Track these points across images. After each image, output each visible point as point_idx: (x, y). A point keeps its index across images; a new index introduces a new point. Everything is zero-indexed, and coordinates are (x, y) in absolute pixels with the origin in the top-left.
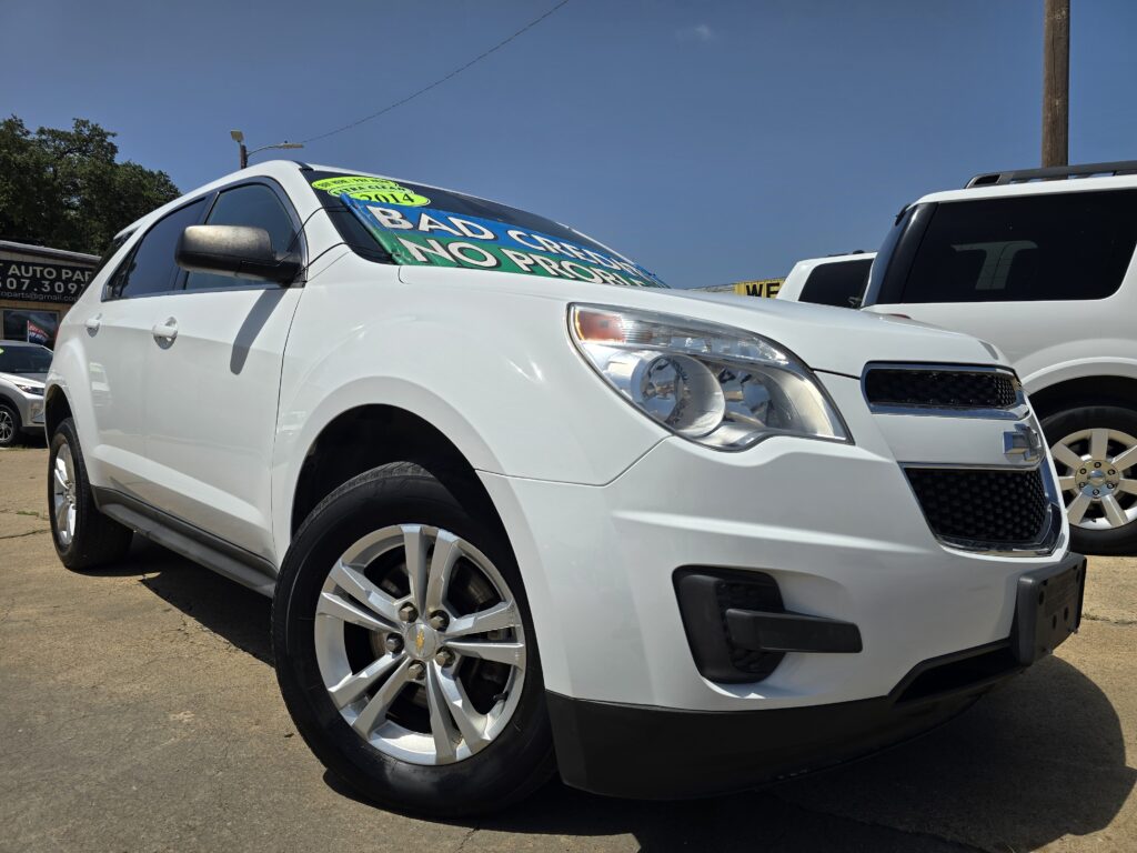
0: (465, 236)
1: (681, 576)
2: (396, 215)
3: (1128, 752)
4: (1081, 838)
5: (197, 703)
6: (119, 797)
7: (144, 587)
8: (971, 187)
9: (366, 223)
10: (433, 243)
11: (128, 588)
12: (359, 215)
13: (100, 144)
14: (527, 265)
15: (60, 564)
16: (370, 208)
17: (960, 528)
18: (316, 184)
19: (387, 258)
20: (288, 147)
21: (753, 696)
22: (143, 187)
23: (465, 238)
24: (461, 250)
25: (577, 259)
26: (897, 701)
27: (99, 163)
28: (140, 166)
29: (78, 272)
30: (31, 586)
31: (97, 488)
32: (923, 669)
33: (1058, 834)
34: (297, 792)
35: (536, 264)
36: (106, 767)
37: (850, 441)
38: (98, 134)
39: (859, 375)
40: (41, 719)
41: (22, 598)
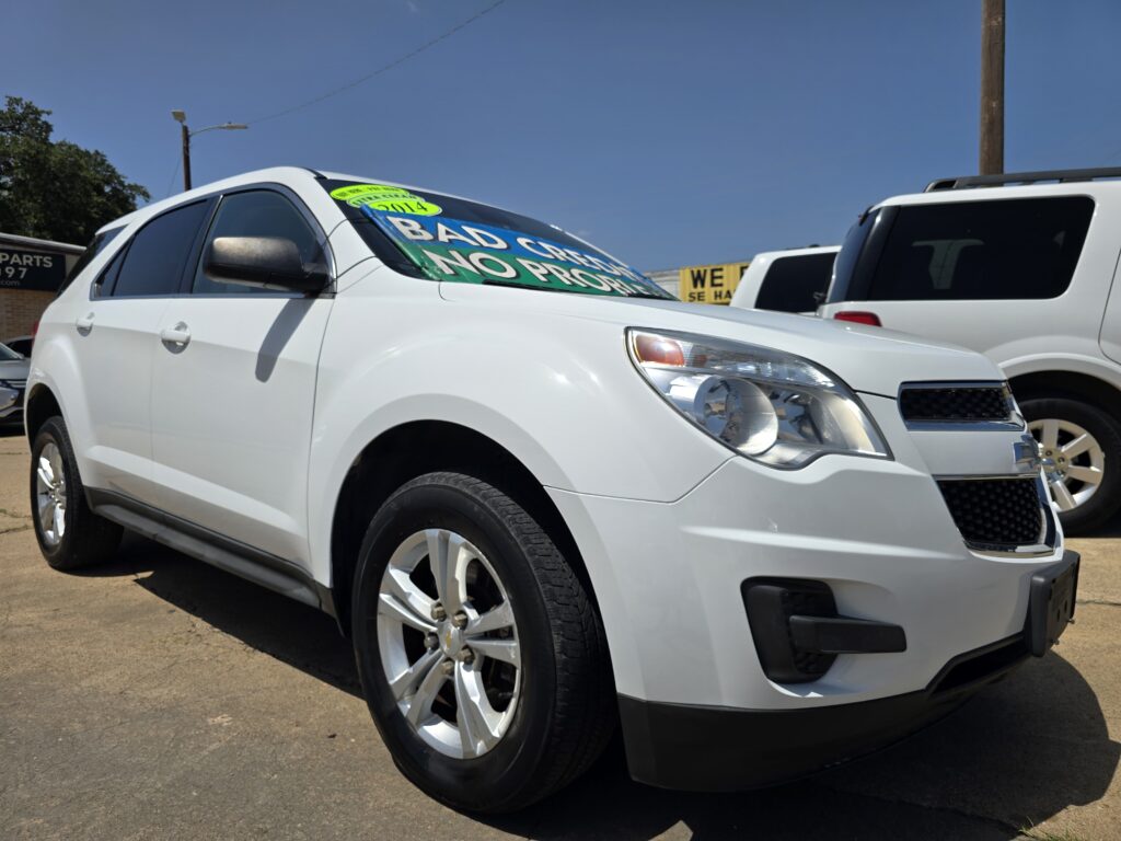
0: (482, 246)
1: (748, 586)
2: (415, 226)
3: (1108, 725)
4: (1084, 807)
5: (230, 706)
6: (181, 803)
7: (140, 587)
8: (930, 191)
9: (390, 235)
10: (455, 254)
11: (125, 588)
12: (382, 226)
13: (34, 123)
14: (543, 275)
15: (45, 563)
16: (389, 218)
17: (981, 533)
18: (335, 193)
19: (416, 272)
20: (233, 127)
21: (813, 695)
22: (80, 167)
23: (481, 248)
24: (482, 261)
25: (582, 267)
26: (935, 692)
27: (33, 142)
28: (75, 146)
29: (15, 256)
30: (22, 589)
31: (90, 489)
32: (955, 664)
33: (1063, 806)
34: (357, 791)
35: (550, 273)
36: (159, 773)
37: (891, 457)
38: (32, 112)
39: (896, 395)
40: (77, 726)
41: (16, 602)
